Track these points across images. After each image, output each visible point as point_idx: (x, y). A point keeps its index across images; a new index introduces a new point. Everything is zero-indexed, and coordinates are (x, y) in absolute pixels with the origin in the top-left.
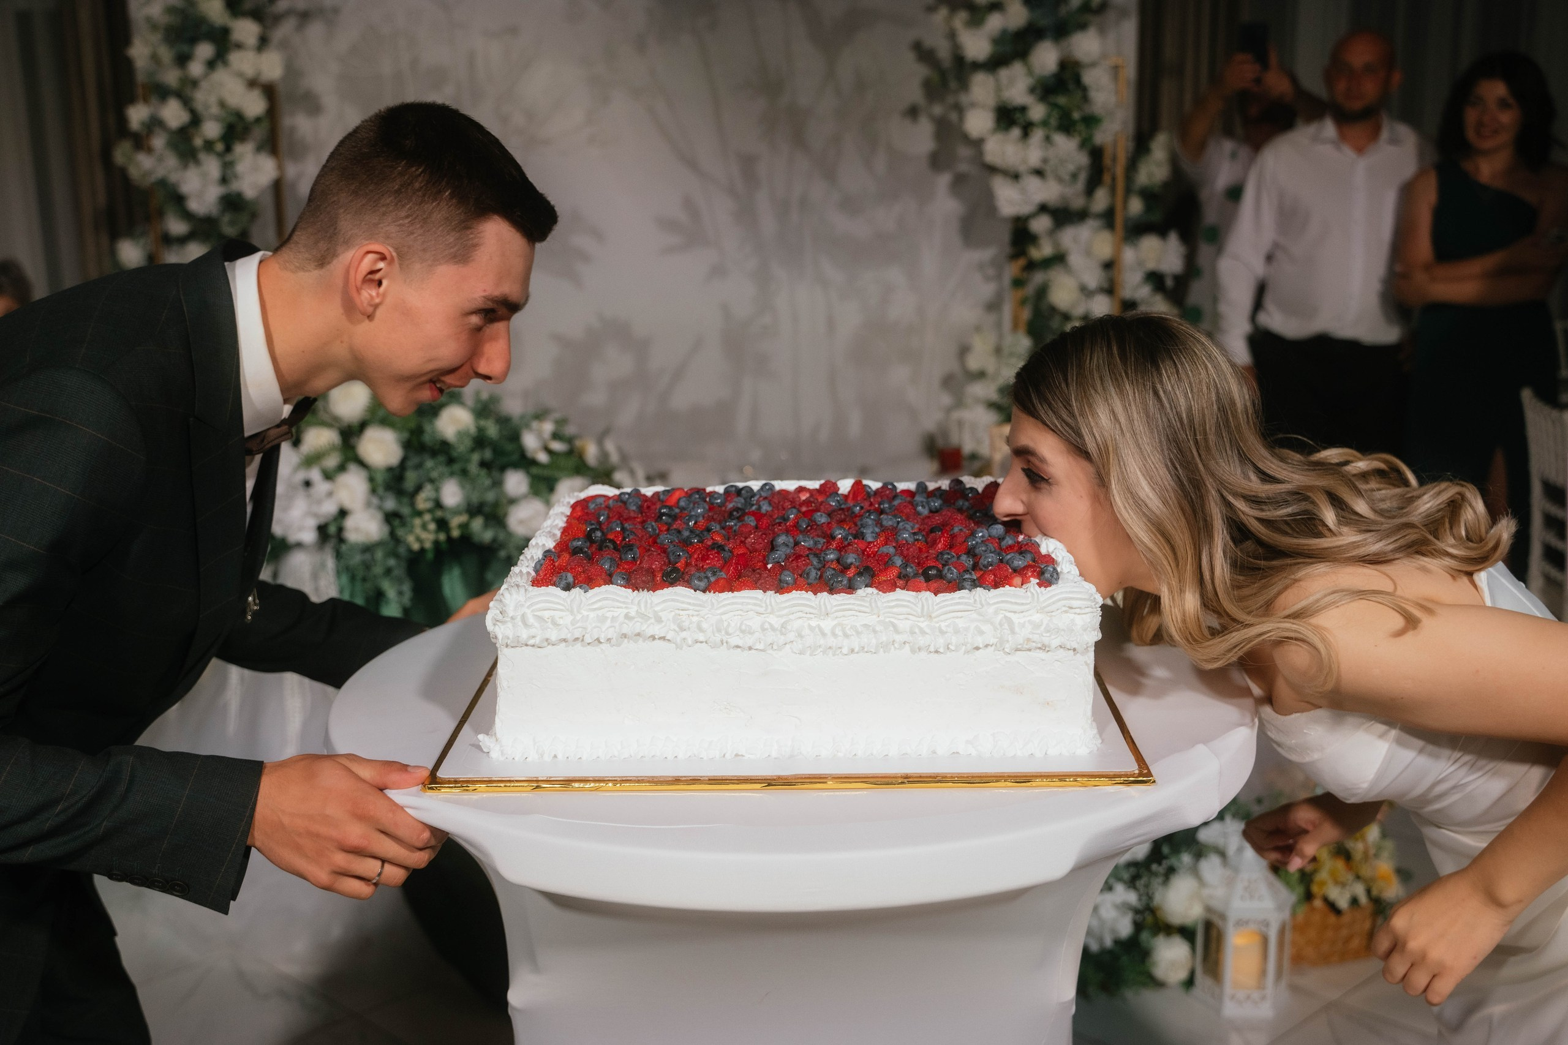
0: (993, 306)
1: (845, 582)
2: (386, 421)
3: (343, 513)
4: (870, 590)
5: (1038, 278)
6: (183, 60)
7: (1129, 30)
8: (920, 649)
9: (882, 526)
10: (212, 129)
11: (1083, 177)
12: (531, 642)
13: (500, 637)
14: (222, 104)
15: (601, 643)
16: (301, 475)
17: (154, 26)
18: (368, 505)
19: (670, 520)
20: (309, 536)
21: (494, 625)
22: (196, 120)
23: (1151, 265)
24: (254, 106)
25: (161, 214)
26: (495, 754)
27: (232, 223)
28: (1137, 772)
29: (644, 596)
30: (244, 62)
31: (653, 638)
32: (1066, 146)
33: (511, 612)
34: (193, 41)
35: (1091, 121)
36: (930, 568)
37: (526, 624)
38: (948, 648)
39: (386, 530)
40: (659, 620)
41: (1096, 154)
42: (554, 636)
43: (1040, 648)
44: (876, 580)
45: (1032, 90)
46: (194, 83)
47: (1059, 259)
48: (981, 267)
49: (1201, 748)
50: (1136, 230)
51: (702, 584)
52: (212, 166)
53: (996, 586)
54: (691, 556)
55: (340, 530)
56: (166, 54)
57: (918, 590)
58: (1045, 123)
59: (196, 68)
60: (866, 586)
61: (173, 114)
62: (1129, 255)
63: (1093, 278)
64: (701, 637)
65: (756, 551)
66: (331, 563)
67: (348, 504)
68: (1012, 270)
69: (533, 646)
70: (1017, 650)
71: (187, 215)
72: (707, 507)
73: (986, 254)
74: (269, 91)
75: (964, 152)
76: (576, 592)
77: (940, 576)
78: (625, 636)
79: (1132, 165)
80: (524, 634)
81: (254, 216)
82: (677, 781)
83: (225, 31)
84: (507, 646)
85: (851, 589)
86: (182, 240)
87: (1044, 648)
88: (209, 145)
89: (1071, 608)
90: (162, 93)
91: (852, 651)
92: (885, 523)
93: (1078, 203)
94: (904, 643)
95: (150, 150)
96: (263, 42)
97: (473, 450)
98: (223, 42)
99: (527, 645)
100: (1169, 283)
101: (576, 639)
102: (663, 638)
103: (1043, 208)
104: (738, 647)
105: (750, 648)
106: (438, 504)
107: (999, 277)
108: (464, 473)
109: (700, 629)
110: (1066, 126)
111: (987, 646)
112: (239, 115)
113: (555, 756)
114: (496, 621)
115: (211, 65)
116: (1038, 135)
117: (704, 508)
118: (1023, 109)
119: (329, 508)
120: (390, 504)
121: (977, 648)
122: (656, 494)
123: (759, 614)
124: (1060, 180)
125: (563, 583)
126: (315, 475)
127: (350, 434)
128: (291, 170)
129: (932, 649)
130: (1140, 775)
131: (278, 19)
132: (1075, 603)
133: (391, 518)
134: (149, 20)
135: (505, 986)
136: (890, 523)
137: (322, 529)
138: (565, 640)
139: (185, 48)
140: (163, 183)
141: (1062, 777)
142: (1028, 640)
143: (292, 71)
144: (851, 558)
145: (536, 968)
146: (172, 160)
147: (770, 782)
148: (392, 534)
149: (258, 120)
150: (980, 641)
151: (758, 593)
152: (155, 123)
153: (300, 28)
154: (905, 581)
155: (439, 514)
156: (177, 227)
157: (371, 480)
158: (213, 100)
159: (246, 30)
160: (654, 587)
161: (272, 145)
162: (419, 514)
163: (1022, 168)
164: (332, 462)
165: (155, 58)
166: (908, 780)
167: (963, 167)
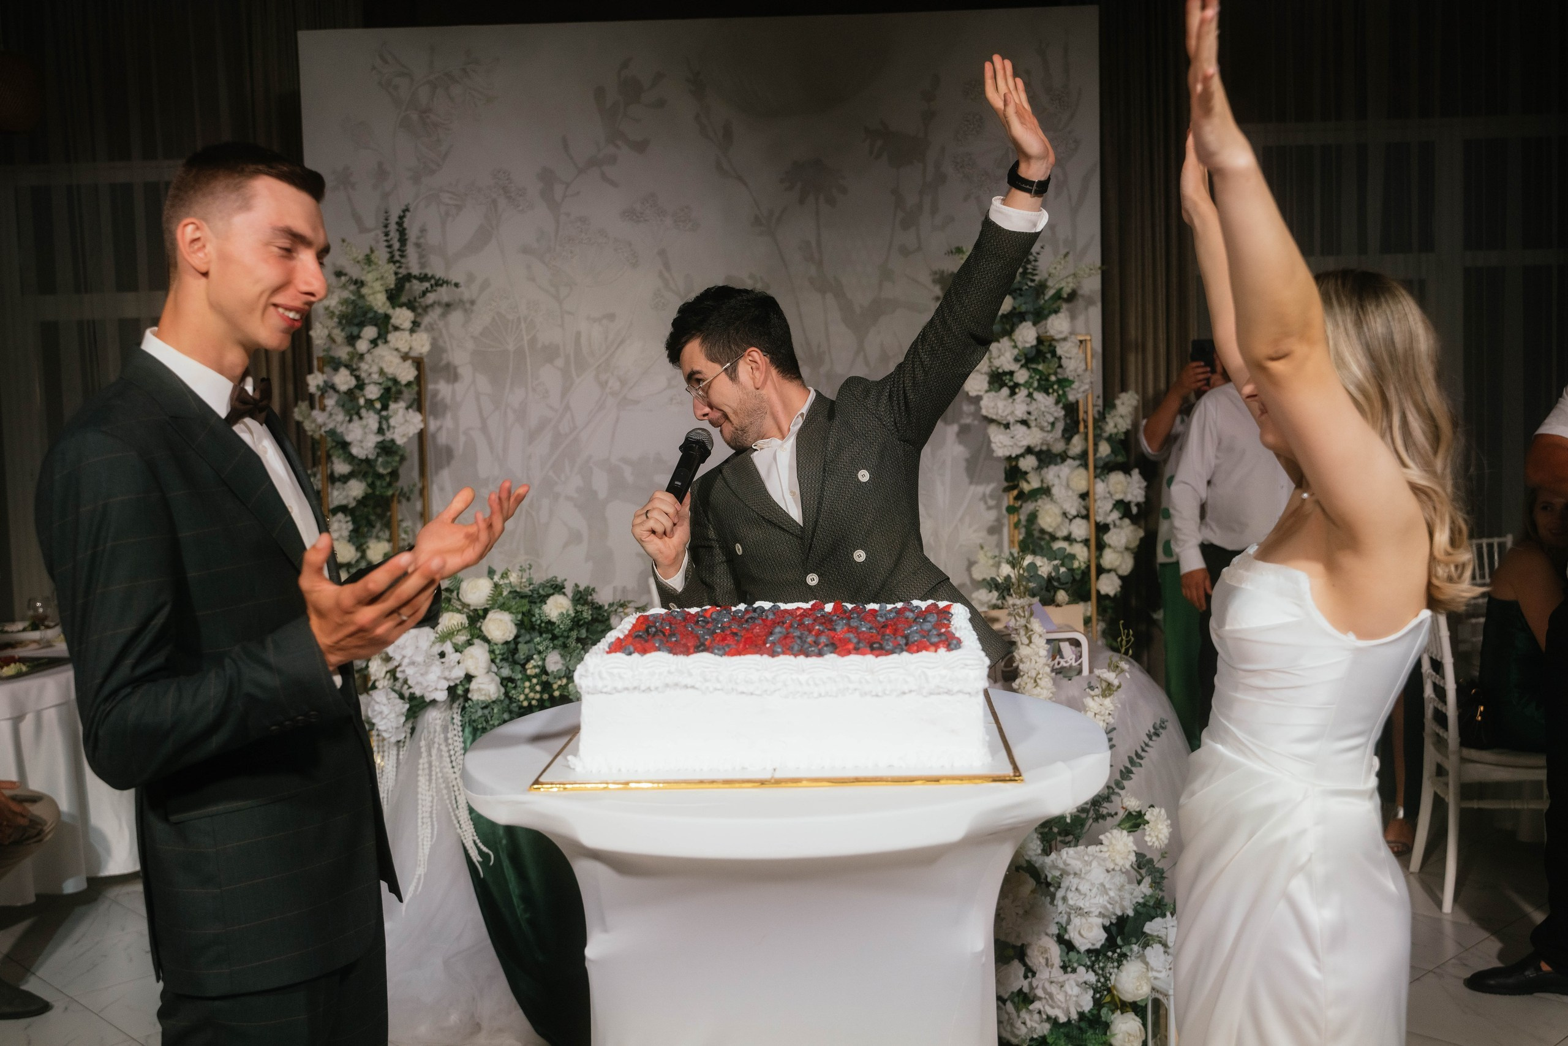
0: (994, 530)
1: (816, 651)
2: (503, 607)
3: (469, 678)
4: (833, 655)
5: (1029, 507)
6: (352, 339)
7: (1095, 313)
8: (866, 694)
9: (850, 626)
10: (373, 392)
11: (1060, 426)
12: (605, 690)
13: (584, 686)
14: (381, 372)
15: (651, 690)
16: (437, 649)
17: (331, 314)
18: (489, 671)
19: (704, 624)
20: (442, 696)
21: (580, 678)
22: (361, 385)
23: (1118, 497)
24: (406, 373)
25: (329, 457)
26: (579, 769)
27: (385, 465)
28: (1012, 774)
29: (681, 659)
30: (400, 340)
31: (686, 687)
32: (1045, 402)
33: (591, 669)
34: (361, 325)
35: (1064, 383)
36: (874, 643)
37: (601, 678)
38: (885, 694)
39: (503, 690)
40: (690, 675)
41: (1071, 410)
42: (620, 686)
43: (946, 693)
44: (838, 650)
45: (1016, 360)
46: (361, 357)
47: (1045, 491)
48: (984, 498)
49: (1060, 765)
50: (1105, 469)
51: (720, 653)
52: (372, 420)
53: (918, 651)
54: (714, 640)
55: (467, 691)
56: (339, 335)
57: (863, 654)
58: (1028, 385)
59: (362, 346)
60: (831, 653)
61: (343, 380)
62: (1100, 487)
63: (1073, 506)
64: (719, 686)
65: (759, 636)
66: (458, 719)
67: (472, 672)
68: (1008, 499)
69: (606, 693)
70: (931, 694)
71: (351, 458)
72: (731, 617)
73: (988, 489)
74: (418, 363)
75: (967, 408)
76: (636, 656)
77: (881, 648)
78: (667, 685)
79: (1101, 418)
80: (600, 685)
81: (403, 459)
82: (701, 782)
83: (387, 317)
84: (588, 693)
85: (820, 654)
86: (345, 479)
87: (948, 692)
88: (370, 403)
89: (966, 665)
90: (336, 365)
91: (820, 695)
92: (852, 624)
93: (1059, 447)
94: (855, 690)
95: (323, 409)
96: (416, 325)
97: (571, 629)
98: (384, 325)
99: (602, 692)
100: (1135, 510)
101: (635, 688)
102: (693, 687)
103: (1029, 450)
104: (743, 693)
105: (752, 694)
106: (544, 671)
107: (998, 506)
108: (565, 646)
109: (718, 681)
110: (1045, 387)
111: (911, 691)
112: (395, 381)
113: (620, 770)
114: (581, 676)
115: (374, 343)
116: (1022, 393)
117: (728, 618)
118: (1011, 373)
119: (458, 673)
120: (506, 672)
121: (904, 693)
122: (698, 612)
123: (758, 670)
124: (1042, 429)
125: (627, 651)
126: (448, 647)
127: (476, 617)
128: (433, 425)
129: (874, 693)
130: (1015, 776)
131: (426, 309)
132: (969, 662)
133: (505, 682)
134: (327, 308)
135: (583, 943)
136: (856, 624)
137: (451, 690)
138: (627, 689)
139: (355, 330)
140: (332, 433)
141: (961, 779)
142: (938, 687)
143: (437, 348)
144: (823, 639)
145: (605, 930)
146: (340, 416)
147: (763, 783)
148: (506, 694)
149: (409, 384)
150: (906, 688)
151: (757, 657)
152: (329, 387)
153: (444, 315)
154: (857, 650)
155: (544, 678)
156: (341, 467)
157: (492, 652)
158: (375, 369)
159: (402, 317)
160: (687, 652)
161: (417, 405)
162: (529, 678)
163: (1011, 420)
164: (461, 638)
165: (331, 338)
166: (857, 780)
167: (968, 421)
